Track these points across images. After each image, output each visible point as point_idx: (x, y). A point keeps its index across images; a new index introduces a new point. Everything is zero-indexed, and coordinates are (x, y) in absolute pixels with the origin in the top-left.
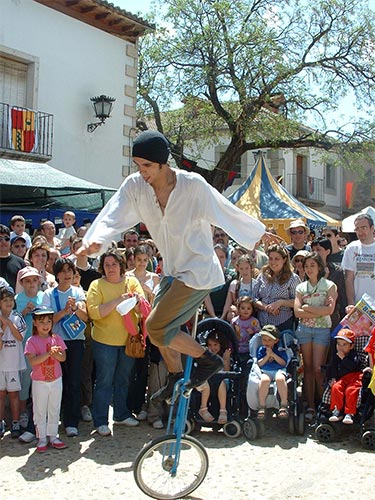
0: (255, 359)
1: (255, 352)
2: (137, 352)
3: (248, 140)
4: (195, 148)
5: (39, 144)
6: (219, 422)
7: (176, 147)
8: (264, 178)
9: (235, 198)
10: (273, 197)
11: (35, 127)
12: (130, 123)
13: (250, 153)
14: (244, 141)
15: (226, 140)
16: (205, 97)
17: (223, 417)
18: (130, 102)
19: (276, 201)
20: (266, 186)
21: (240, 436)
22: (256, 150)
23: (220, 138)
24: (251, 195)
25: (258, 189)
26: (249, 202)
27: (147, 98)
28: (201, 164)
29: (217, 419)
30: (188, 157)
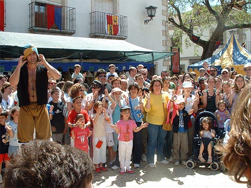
0: (227, 132)
1: (227, 128)
2: (168, 128)
3: (226, 25)
4: (199, 30)
5: (121, 31)
6: (208, 163)
7: (189, 30)
8: (235, 44)
9: (220, 54)
10: (240, 53)
11: (118, 23)
12: (165, 19)
13: (228, 31)
14: (224, 26)
15: (215, 25)
16: (203, 4)
17: (210, 160)
18: (165, 8)
19: (242, 56)
20: (236, 48)
21: (218, 170)
22: (231, 30)
23: (212, 25)
24: (228, 53)
25: (232, 50)
26: (227, 57)
27: (174, 6)
28: (202, 38)
29: (207, 161)
30: (195, 35)
